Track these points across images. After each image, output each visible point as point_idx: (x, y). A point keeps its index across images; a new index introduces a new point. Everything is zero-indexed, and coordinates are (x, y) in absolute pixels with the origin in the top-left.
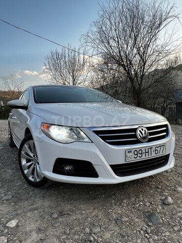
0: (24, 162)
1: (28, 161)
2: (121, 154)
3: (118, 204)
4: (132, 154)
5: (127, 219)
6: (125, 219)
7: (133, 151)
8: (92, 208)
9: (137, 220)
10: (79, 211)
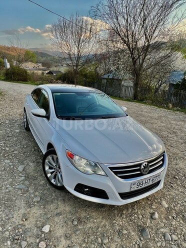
0: (47, 168)
1: (50, 168)
2: (127, 185)
3: (120, 215)
4: (136, 186)
5: (126, 232)
6: (125, 232)
7: (136, 183)
8: (101, 217)
9: (133, 233)
10: (92, 220)
